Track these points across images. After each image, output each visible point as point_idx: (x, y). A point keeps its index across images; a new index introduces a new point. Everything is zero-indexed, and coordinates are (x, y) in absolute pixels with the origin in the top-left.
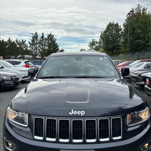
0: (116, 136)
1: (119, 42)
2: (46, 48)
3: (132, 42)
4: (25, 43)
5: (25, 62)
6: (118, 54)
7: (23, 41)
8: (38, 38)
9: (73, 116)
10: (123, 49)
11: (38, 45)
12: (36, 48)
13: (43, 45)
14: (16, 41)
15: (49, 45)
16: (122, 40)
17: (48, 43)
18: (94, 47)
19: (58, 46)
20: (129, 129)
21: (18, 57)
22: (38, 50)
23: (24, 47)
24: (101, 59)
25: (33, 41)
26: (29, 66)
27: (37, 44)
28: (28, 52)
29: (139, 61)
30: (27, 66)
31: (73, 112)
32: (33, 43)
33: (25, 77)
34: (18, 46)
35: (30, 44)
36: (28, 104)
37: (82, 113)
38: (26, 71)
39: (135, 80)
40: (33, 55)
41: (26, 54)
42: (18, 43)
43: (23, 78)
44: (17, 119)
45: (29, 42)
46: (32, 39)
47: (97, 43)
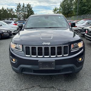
0: (65, 54)
1: (72, 8)
2: (26, 13)
3: (80, 8)
4: (13, 10)
5: (14, 22)
6: (71, 16)
7: (11, 9)
8: (21, 7)
9: (44, 45)
10: (74, 13)
11: (21, 12)
12: (20, 14)
13: (24, 12)
14: (7, 9)
15: (28, 12)
16: (74, 7)
17: (27, 10)
18: (56, 12)
19: (33, 12)
20: (72, 51)
21: (9, 19)
22: (21, 15)
23: (13, 13)
24: (60, 17)
25: (18, 9)
26: (17, 25)
27: (20, 10)
28: (15, 16)
29: (84, 20)
30: (16, 24)
31: (44, 43)
32: (18, 10)
33: (15, 31)
34: (9, 12)
35: (16, 11)
36: (21, 40)
37: (49, 44)
38: (15, 27)
39: (80, 31)
40: (18, 18)
41: (14, 17)
42: (9, 10)
43: (14, 31)
44: (16, 48)
45: (15, 10)
46: (17, 7)
47: (58, 9)
